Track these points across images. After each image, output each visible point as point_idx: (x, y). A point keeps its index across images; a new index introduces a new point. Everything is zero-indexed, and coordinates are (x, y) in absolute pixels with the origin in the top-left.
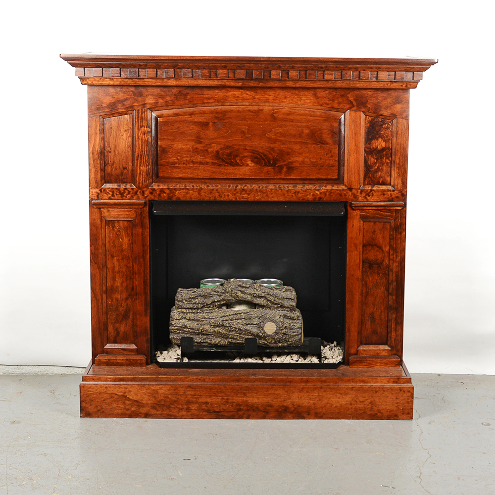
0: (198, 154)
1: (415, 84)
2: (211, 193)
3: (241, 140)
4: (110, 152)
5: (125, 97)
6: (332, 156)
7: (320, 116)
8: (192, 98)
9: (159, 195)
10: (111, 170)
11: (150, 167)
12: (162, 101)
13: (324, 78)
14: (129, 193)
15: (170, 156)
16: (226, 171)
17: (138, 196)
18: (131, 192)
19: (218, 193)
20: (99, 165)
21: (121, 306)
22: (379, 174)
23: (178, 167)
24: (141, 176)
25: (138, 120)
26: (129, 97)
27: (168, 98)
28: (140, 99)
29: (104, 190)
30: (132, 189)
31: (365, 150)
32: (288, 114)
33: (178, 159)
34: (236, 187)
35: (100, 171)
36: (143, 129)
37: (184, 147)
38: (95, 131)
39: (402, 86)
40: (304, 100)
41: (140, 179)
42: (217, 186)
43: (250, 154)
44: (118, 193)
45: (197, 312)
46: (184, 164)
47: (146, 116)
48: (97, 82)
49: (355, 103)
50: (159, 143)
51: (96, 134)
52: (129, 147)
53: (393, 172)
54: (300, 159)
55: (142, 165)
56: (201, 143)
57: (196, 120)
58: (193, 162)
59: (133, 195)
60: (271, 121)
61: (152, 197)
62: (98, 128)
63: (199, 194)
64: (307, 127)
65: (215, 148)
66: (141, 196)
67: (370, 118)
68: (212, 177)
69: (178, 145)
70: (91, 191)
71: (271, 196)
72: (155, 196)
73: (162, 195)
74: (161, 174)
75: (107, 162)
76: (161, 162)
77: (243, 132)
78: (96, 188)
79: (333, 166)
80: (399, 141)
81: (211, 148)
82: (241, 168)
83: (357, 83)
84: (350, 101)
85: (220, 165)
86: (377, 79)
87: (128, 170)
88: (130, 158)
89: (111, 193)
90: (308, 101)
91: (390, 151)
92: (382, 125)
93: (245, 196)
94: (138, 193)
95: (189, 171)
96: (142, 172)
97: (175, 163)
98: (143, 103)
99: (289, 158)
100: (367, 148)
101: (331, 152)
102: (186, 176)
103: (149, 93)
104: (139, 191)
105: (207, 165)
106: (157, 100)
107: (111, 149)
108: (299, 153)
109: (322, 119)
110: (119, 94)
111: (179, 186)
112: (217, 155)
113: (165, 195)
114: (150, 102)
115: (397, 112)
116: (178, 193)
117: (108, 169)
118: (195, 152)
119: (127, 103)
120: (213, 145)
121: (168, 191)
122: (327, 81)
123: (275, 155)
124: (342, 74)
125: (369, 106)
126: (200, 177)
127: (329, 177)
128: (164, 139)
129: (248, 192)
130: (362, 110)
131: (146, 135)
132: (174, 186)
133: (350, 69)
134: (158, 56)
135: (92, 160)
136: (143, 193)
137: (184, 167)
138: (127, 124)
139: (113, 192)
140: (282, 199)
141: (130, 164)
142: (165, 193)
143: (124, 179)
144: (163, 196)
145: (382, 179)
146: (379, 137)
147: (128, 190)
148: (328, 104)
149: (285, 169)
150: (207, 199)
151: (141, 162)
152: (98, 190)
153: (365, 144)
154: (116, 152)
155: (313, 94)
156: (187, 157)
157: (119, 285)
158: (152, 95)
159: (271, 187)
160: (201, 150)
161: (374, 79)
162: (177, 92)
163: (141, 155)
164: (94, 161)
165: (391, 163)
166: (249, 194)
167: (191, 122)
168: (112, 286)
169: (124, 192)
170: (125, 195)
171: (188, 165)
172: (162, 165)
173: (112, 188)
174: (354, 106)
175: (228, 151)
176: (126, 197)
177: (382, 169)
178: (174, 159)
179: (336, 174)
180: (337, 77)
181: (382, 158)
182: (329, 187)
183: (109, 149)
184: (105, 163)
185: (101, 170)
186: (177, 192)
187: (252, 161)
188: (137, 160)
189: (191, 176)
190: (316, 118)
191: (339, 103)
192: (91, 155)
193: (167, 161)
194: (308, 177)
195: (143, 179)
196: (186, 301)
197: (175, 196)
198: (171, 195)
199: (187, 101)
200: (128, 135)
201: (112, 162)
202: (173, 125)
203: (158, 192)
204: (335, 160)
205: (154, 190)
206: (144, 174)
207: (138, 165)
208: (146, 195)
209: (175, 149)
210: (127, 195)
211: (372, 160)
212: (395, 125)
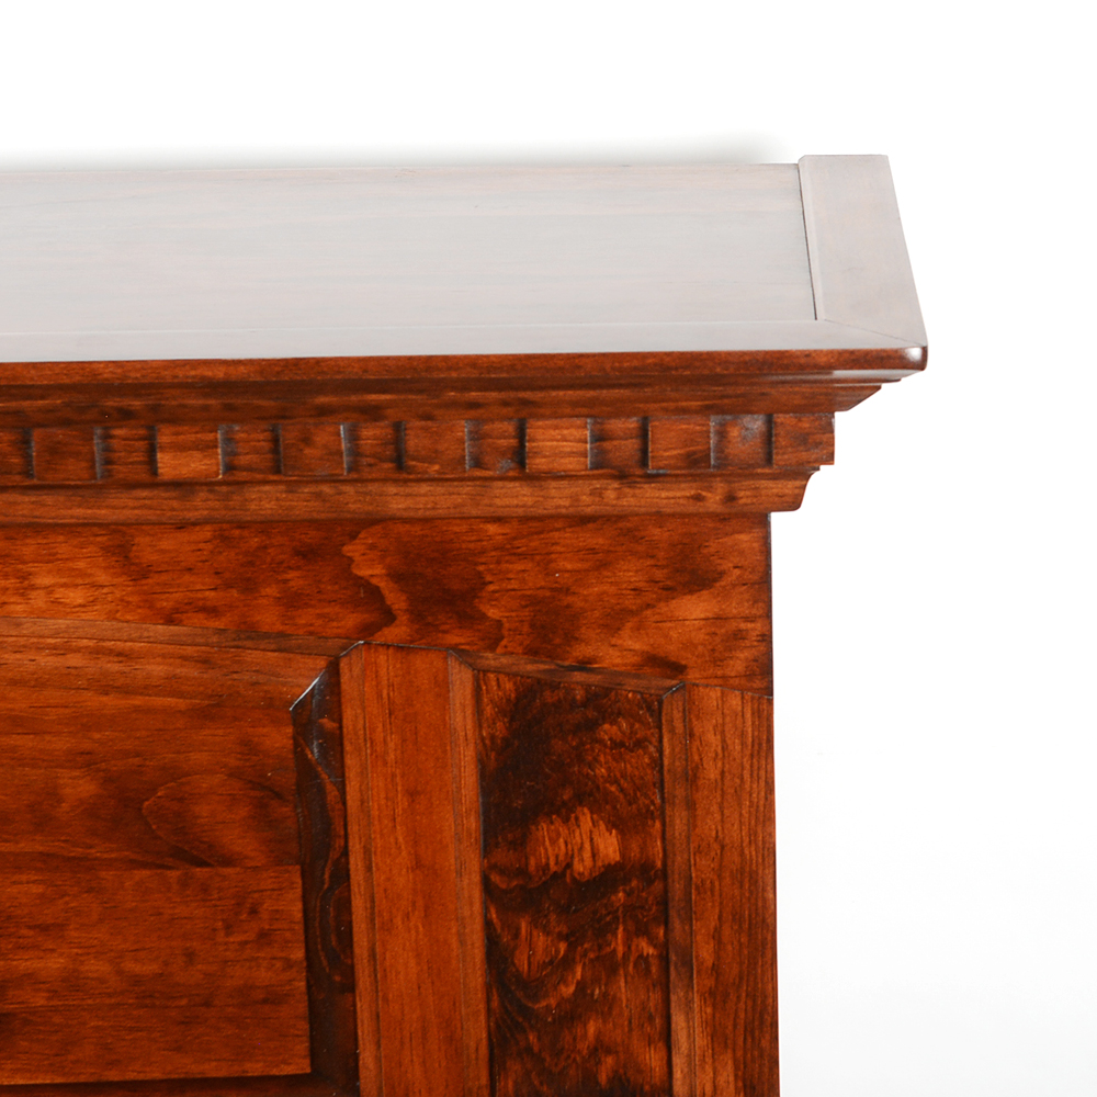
1: (789, 486)
6: (264, 937)
7: (171, 687)
13: (154, 471)
22: (592, 1028)
31: (487, 886)
39: (698, 498)
40: (49, 590)
49: (396, 599)
53: (679, 1021)
54: (53, 964)
64: (85, 761)
67: (509, 686)
79: (274, 998)
80: (709, 826)
83: (392, 489)
86: (522, 464)
90: (76, 596)
91: (658, 886)
92: (592, 726)
100: (502, 872)
101: (254, 911)
108: (44, 929)
109: (182, 704)
115: (689, 645)
122: (184, 486)
124: (275, 441)
125: (492, 613)
127: (255, 1068)
130: (453, 639)
133: (323, 411)
145: (610, 1060)
146: (580, 798)
148: (212, 611)
153: (487, 849)
155: (106, 550)
161: (505, 464)
165: (664, 960)
174: (389, 617)
177: (609, 1002)
179: (302, 1047)
180: (243, 460)
181: (603, 931)
190: (138, 701)
191: (292, 602)
194: (113, 1075)
204: (289, 964)
211: (536, 945)
212: (679, 725)
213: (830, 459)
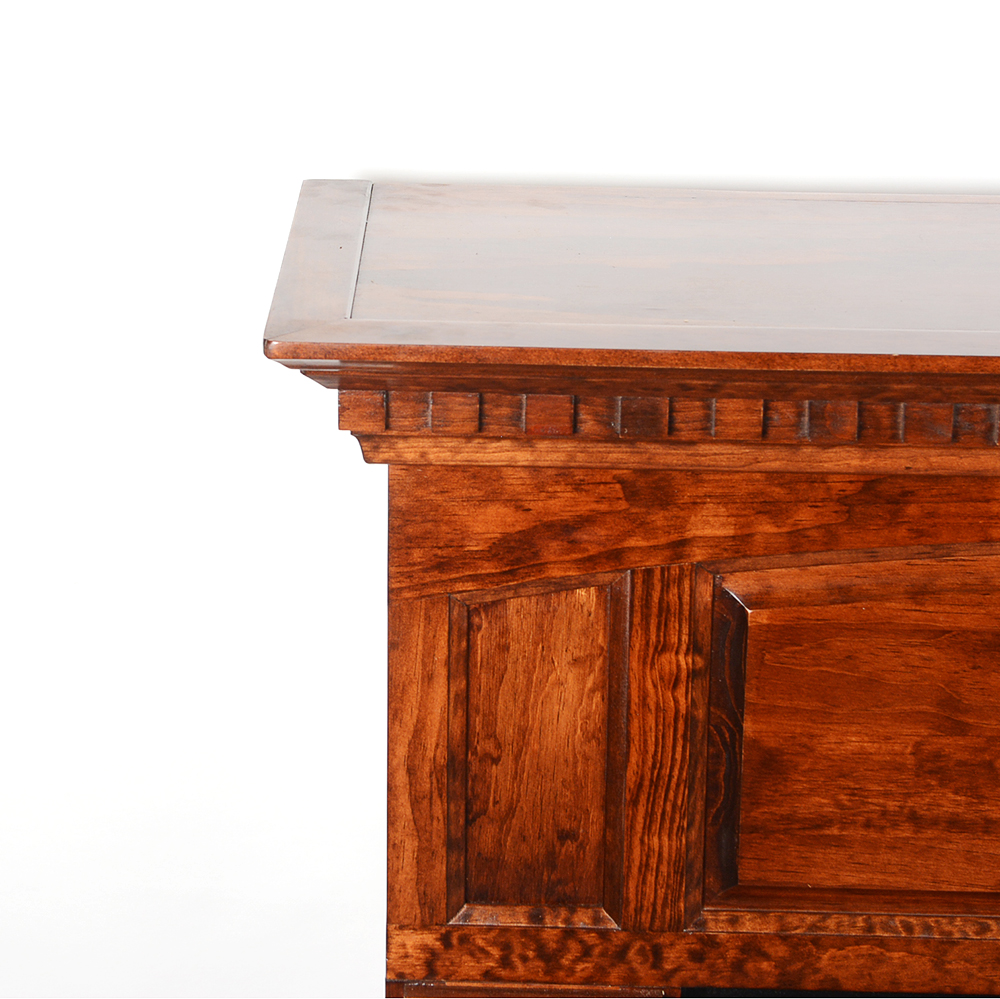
0: (942, 784)
4: (496, 761)
8: (931, 515)
9: (738, 966)
10: (500, 844)
11: (694, 834)
12: (774, 530)
14: (586, 952)
15: (799, 787)
17: (632, 970)
18: (597, 951)
20: (438, 826)
23: (839, 842)
24: (651, 879)
25: (646, 618)
26: (603, 507)
27: (805, 516)
28: (658, 518)
29: (463, 939)
30: (604, 935)
33: (839, 805)
35: (442, 851)
36: (667, 661)
37: (870, 747)
38: (424, 664)
41: (641, 893)
44: (531, 954)
46: (868, 825)
47: (686, 598)
48: (448, 455)
50: (749, 727)
51: (429, 678)
52: (589, 737)
55: (656, 827)
56: (961, 729)
57: (942, 622)
58: (914, 819)
59: (604, 962)
62: (441, 654)
63: (938, 964)
66: (643, 971)
69: (847, 740)
70: (397, 939)
72: (713, 970)
73: (750, 966)
74: (748, 872)
75: (476, 808)
78: (424, 927)
87: (581, 846)
88: (594, 789)
89: (495, 952)
94: (631, 954)
95: (894, 859)
96: (653, 862)
97: (828, 822)
98: (674, 537)
102: (877, 880)
103: (706, 489)
104: (637, 945)
105: (986, 832)
106: (748, 525)
107: (499, 746)
110: (552, 496)
111: (839, 925)
113: (765, 965)
114: (708, 532)
116: (832, 958)
117: (486, 836)
118: (930, 772)
119: (594, 538)
121: (780, 951)
126: (945, 888)
128: (771, 710)
131: (681, 690)
132: (813, 927)
134: (793, 356)
135: (404, 799)
136: (656, 955)
138: (585, 632)
139: (506, 948)
141: (595, 815)
142: (766, 957)
143: (559, 881)
144: (760, 972)
147: (581, 942)
151: (650, 816)
152: (430, 939)
154: (527, 759)
156: (886, 794)
158: (725, 499)
162: (851, 488)
163: (655, 784)
164: (415, 802)
167: (916, 631)
169: (562, 949)
170: (565, 962)
171: (891, 834)
172: (754, 829)
173: (505, 930)
176: (571, 971)
178: (819, 803)
183: (489, 746)
184: (467, 811)
185: (450, 844)
186: (825, 957)
188: (635, 802)
189: (902, 882)
192: (402, 777)
193: (785, 810)
195: (661, 892)
197: (817, 971)
198: (799, 965)
199: (902, 532)
200: (589, 684)
201: (503, 806)
202: (821, 646)
203: (731, 952)
205: (711, 942)
206: (664, 869)
207: (639, 827)
208: (668, 967)
209: (827, 758)
210: (576, 961)
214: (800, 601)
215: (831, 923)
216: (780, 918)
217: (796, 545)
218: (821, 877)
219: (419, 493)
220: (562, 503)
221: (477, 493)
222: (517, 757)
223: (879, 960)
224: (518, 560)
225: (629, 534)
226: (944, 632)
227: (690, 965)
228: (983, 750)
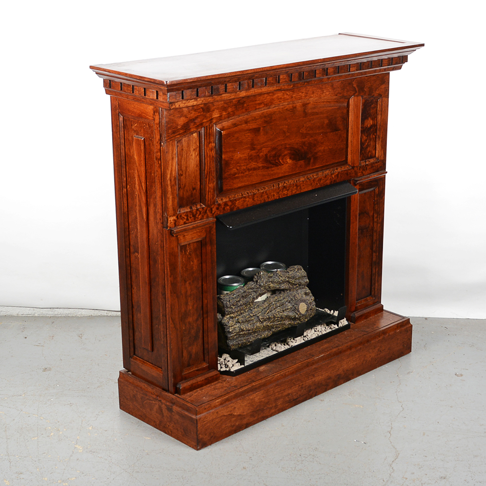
0: (252, 161)
1: (400, 66)
2: (262, 196)
3: (283, 140)
4: (182, 175)
5: (196, 115)
6: (342, 140)
8: (248, 106)
9: (224, 208)
10: (183, 194)
11: (215, 182)
12: (225, 113)
14: (200, 213)
15: (231, 167)
16: (272, 172)
18: (202, 212)
19: (267, 194)
20: (175, 191)
21: (193, 328)
22: (369, 149)
23: (238, 178)
24: (210, 194)
25: (207, 137)
26: (199, 114)
27: (230, 110)
28: (208, 115)
29: (180, 216)
30: (203, 208)
31: (361, 130)
32: (314, 108)
33: (237, 170)
34: (278, 186)
35: (176, 197)
36: (210, 145)
37: (242, 156)
40: (325, 93)
41: (208, 197)
42: (265, 188)
43: (289, 152)
44: (191, 216)
45: (241, 313)
46: (242, 173)
47: (213, 131)
48: (183, 105)
49: (357, 89)
50: (223, 156)
52: (197, 166)
53: (377, 146)
54: (322, 148)
55: (210, 182)
56: (254, 149)
57: (251, 127)
58: (249, 170)
59: (203, 214)
60: (303, 117)
61: (219, 213)
62: (174, 152)
63: (253, 199)
64: (327, 117)
65: (265, 151)
66: (209, 214)
67: (365, 100)
68: (262, 181)
69: (238, 155)
70: (169, 219)
71: (303, 187)
72: (220, 211)
73: (226, 208)
74: (224, 188)
76: (225, 175)
77: (284, 132)
78: (174, 215)
79: (342, 149)
81: (261, 152)
82: (283, 166)
84: (354, 87)
85: (268, 168)
87: (196, 190)
88: (198, 177)
90: (328, 93)
91: (376, 127)
92: (371, 105)
93: (285, 192)
94: (207, 211)
95: (246, 179)
96: (210, 190)
97: (236, 174)
98: (211, 118)
99: (315, 149)
100: (362, 128)
101: (341, 137)
102: (243, 184)
103: (215, 107)
104: (208, 209)
105: (259, 169)
106: (221, 113)
108: (322, 143)
110: (191, 113)
111: (238, 196)
112: (266, 159)
113: (228, 207)
114: (215, 116)
115: (382, 92)
118: (250, 159)
119: (198, 121)
120: (263, 149)
121: (230, 204)
123: (305, 148)
125: (366, 90)
126: (253, 183)
127: (340, 160)
128: (226, 152)
129: (287, 189)
130: (361, 94)
131: (213, 151)
132: (234, 197)
136: (211, 210)
137: (242, 177)
138: (195, 143)
139: (187, 216)
140: (310, 188)
141: (198, 183)
142: (228, 205)
143: (193, 199)
144: (227, 209)
145: (370, 153)
146: (369, 116)
147: (199, 211)
148: (340, 94)
149: (312, 161)
150: (259, 202)
151: (209, 179)
152: (175, 218)
153: (361, 125)
154: (187, 174)
155: (331, 86)
156: (244, 166)
157: (191, 308)
158: (218, 109)
159: (302, 179)
160: (255, 156)
162: (236, 102)
163: (210, 172)
165: (376, 138)
166: (288, 190)
167: (247, 130)
168: (185, 311)
169: (197, 213)
170: (197, 216)
171: (245, 174)
172: (225, 178)
173: (187, 212)
174: (356, 92)
175: (273, 153)
176: (198, 218)
177: (370, 145)
178: (234, 170)
179: (344, 156)
181: (370, 135)
182: (339, 170)
183: (181, 172)
185: (177, 195)
186: (237, 203)
187: (290, 158)
188: (206, 178)
189: (247, 183)
191: (348, 91)
193: (229, 173)
194: (327, 164)
195: (211, 196)
196: (233, 305)
197: (236, 206)
198: (233, 206)
199: (244, 110)
200: (196, 154)
201: (184, 185)
202: (233, 137)
203: (223, 207)
204: (344, 144)
205: (219, 205)
206: (212, 191)
207: (207, 183)
208: (213, 212)
209: (235, 160)
210: (199, 216)
211: (364, 138)
212: (380, 104)
213: (407, 62)
214: (229, 128)
215: (236, 196)
216: (229, 197)
217: (229, 116)
218: (236, 186)
219: (170, 117)
220: (193, 115)
221: (179, 115)
222: (185, 173)
223: (244, 201)
224: (186, 129)
225: (203, 119)
226: (251, 129)
227: (217, 211)
228: (257, 153)
